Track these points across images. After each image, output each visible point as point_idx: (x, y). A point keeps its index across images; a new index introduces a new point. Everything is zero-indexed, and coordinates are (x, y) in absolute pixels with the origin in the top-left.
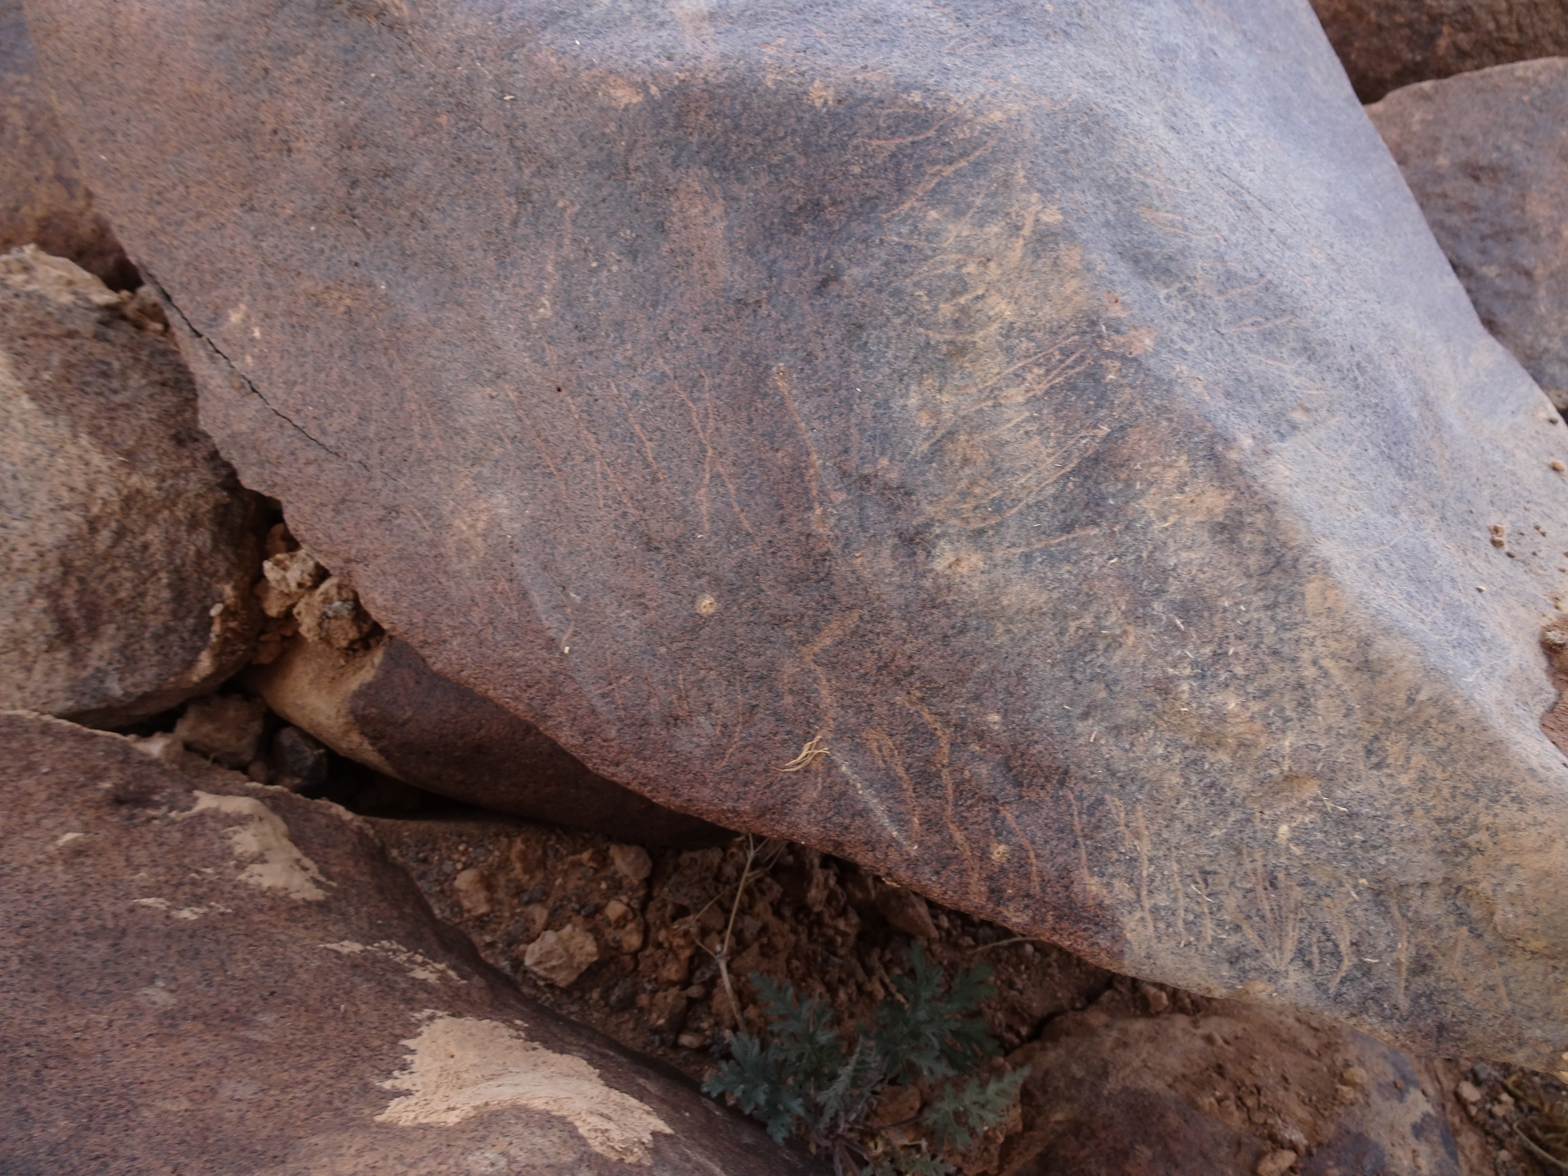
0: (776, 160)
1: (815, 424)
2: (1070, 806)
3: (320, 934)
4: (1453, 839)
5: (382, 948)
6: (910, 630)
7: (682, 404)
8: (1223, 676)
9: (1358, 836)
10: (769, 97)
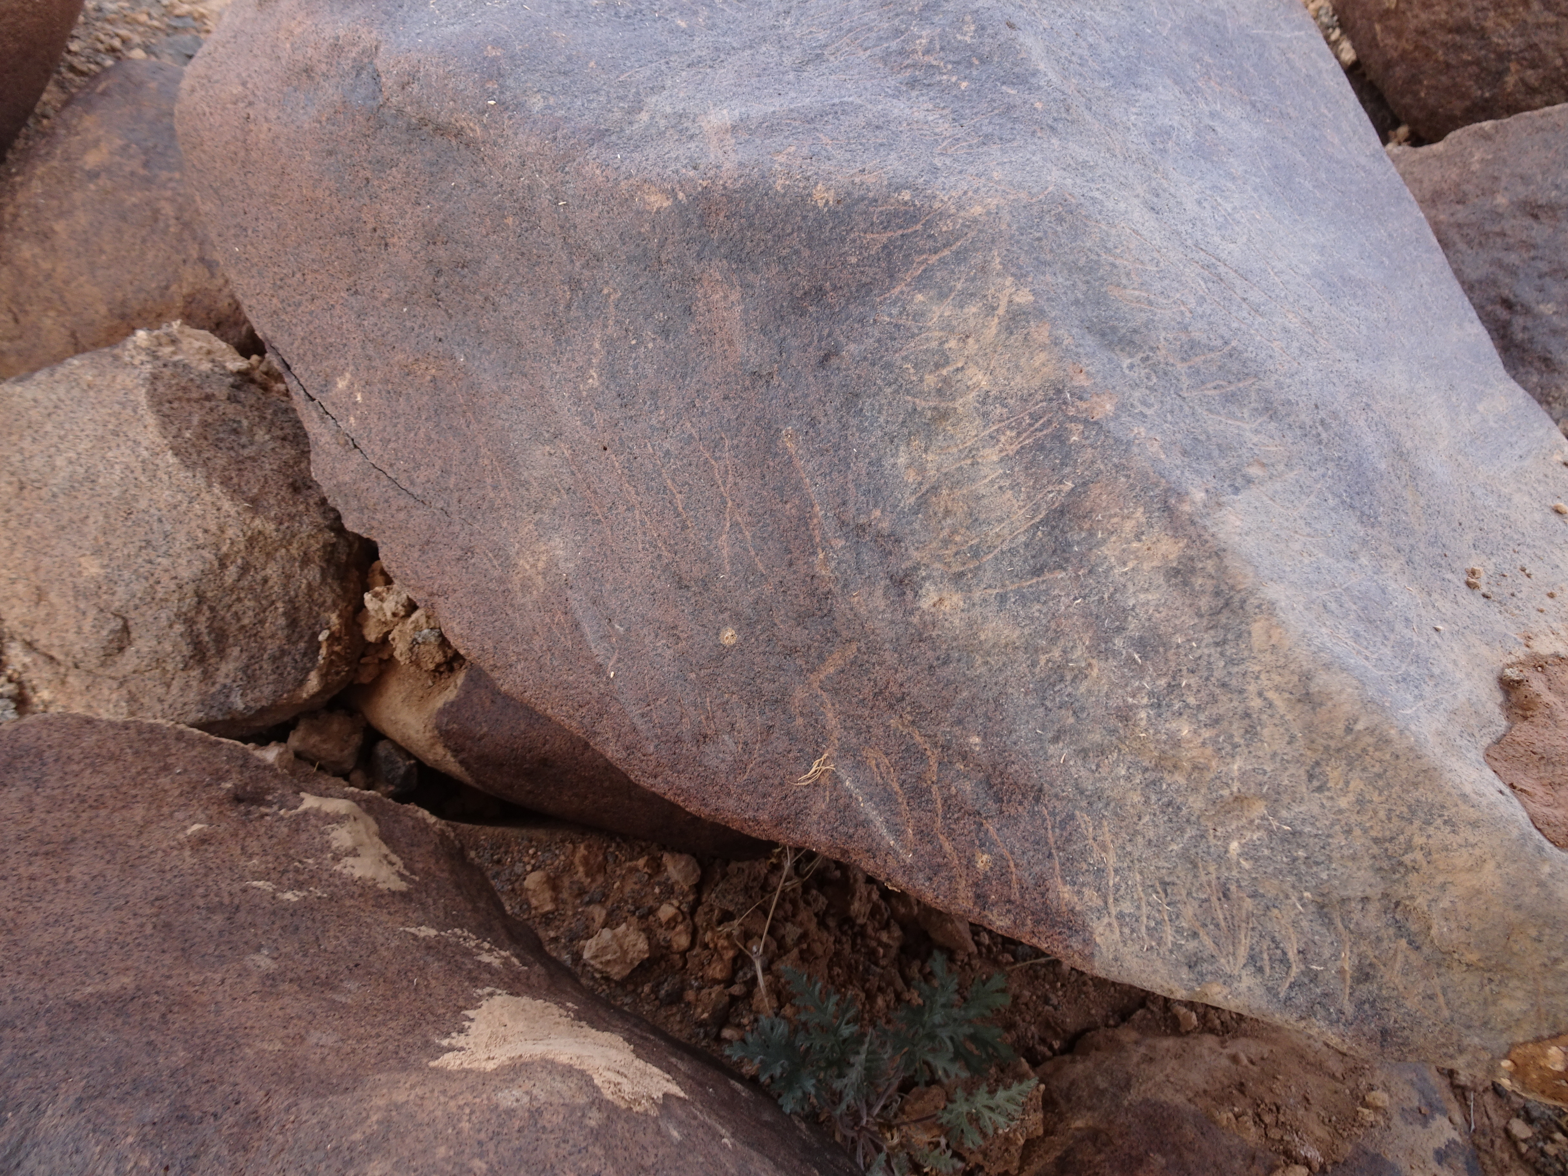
0: (784, 253)
1: (818, 480)
2: (1044, 820)
3: (402, 919)
4: (1390, 858)
5: (454, 934)
6: (901, 661)
7: (706, 462)
8: (1177, 705)
9: (1301, 853)
10: (778, 200)
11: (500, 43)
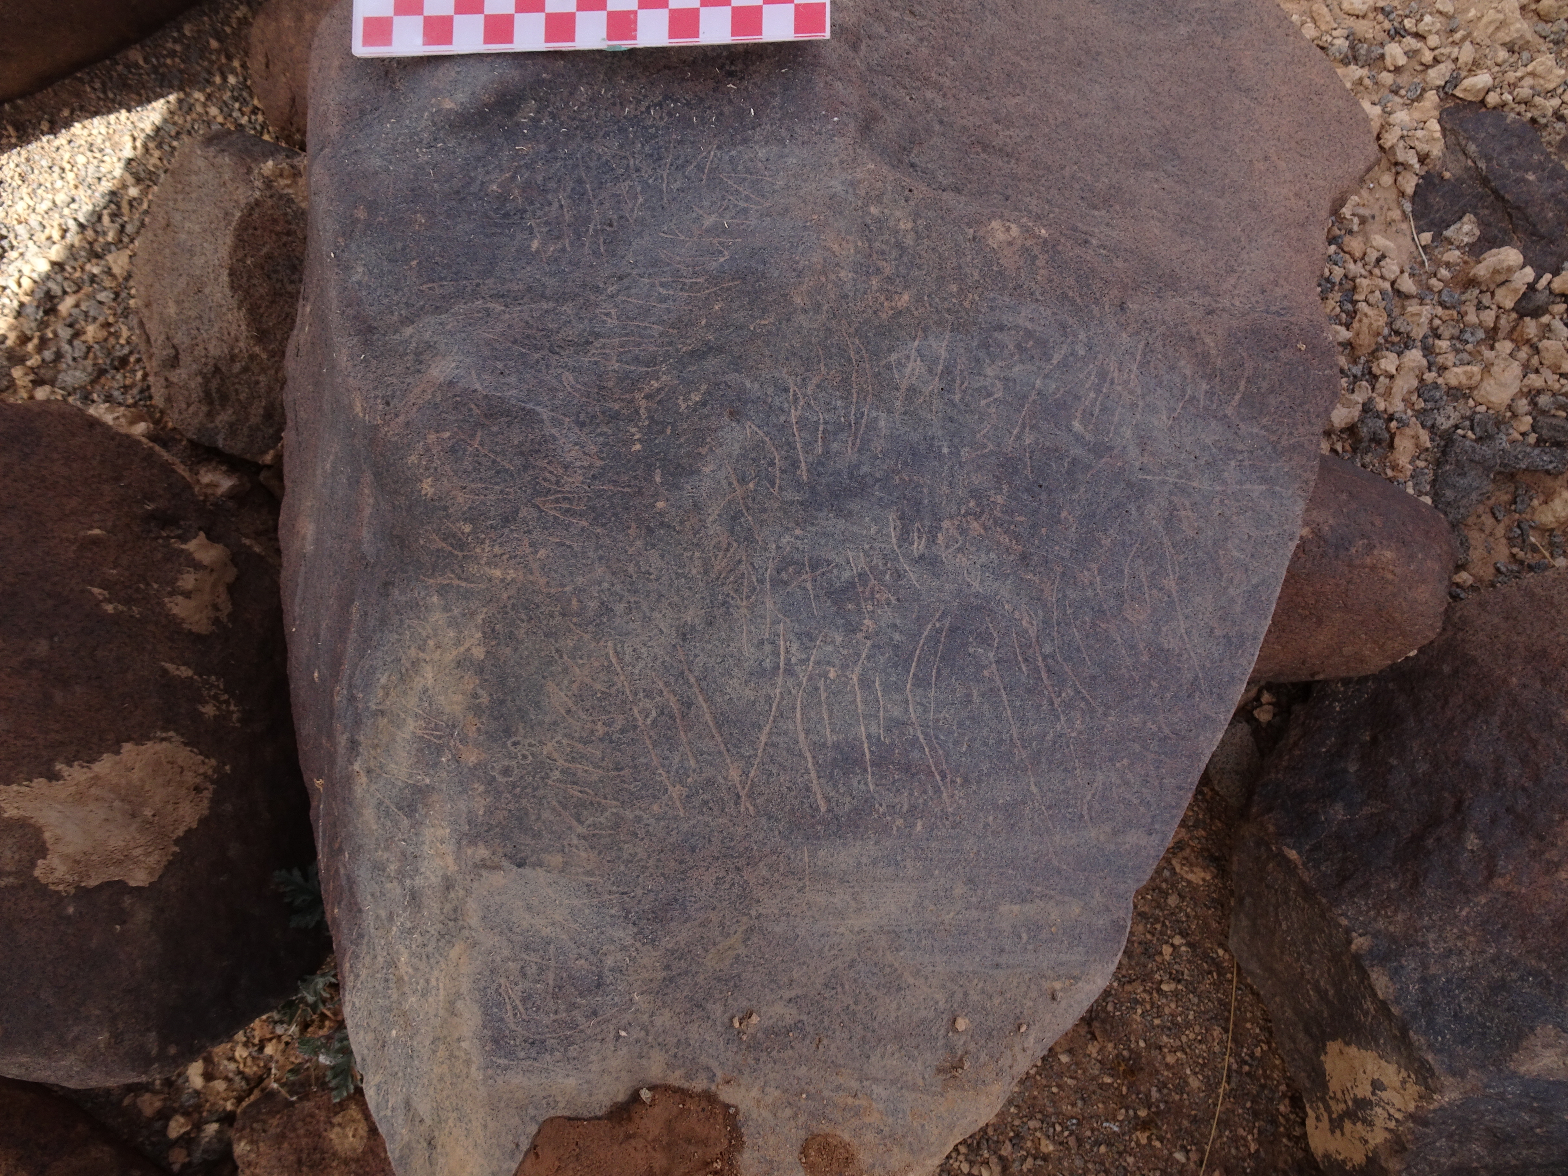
0: (396, 502)
1: (353, 647)
2: (356, 925)
3: (173, 656)
5: (206, 681)
8: (408, 942)
10: (406, 468)
11: (372, 207)
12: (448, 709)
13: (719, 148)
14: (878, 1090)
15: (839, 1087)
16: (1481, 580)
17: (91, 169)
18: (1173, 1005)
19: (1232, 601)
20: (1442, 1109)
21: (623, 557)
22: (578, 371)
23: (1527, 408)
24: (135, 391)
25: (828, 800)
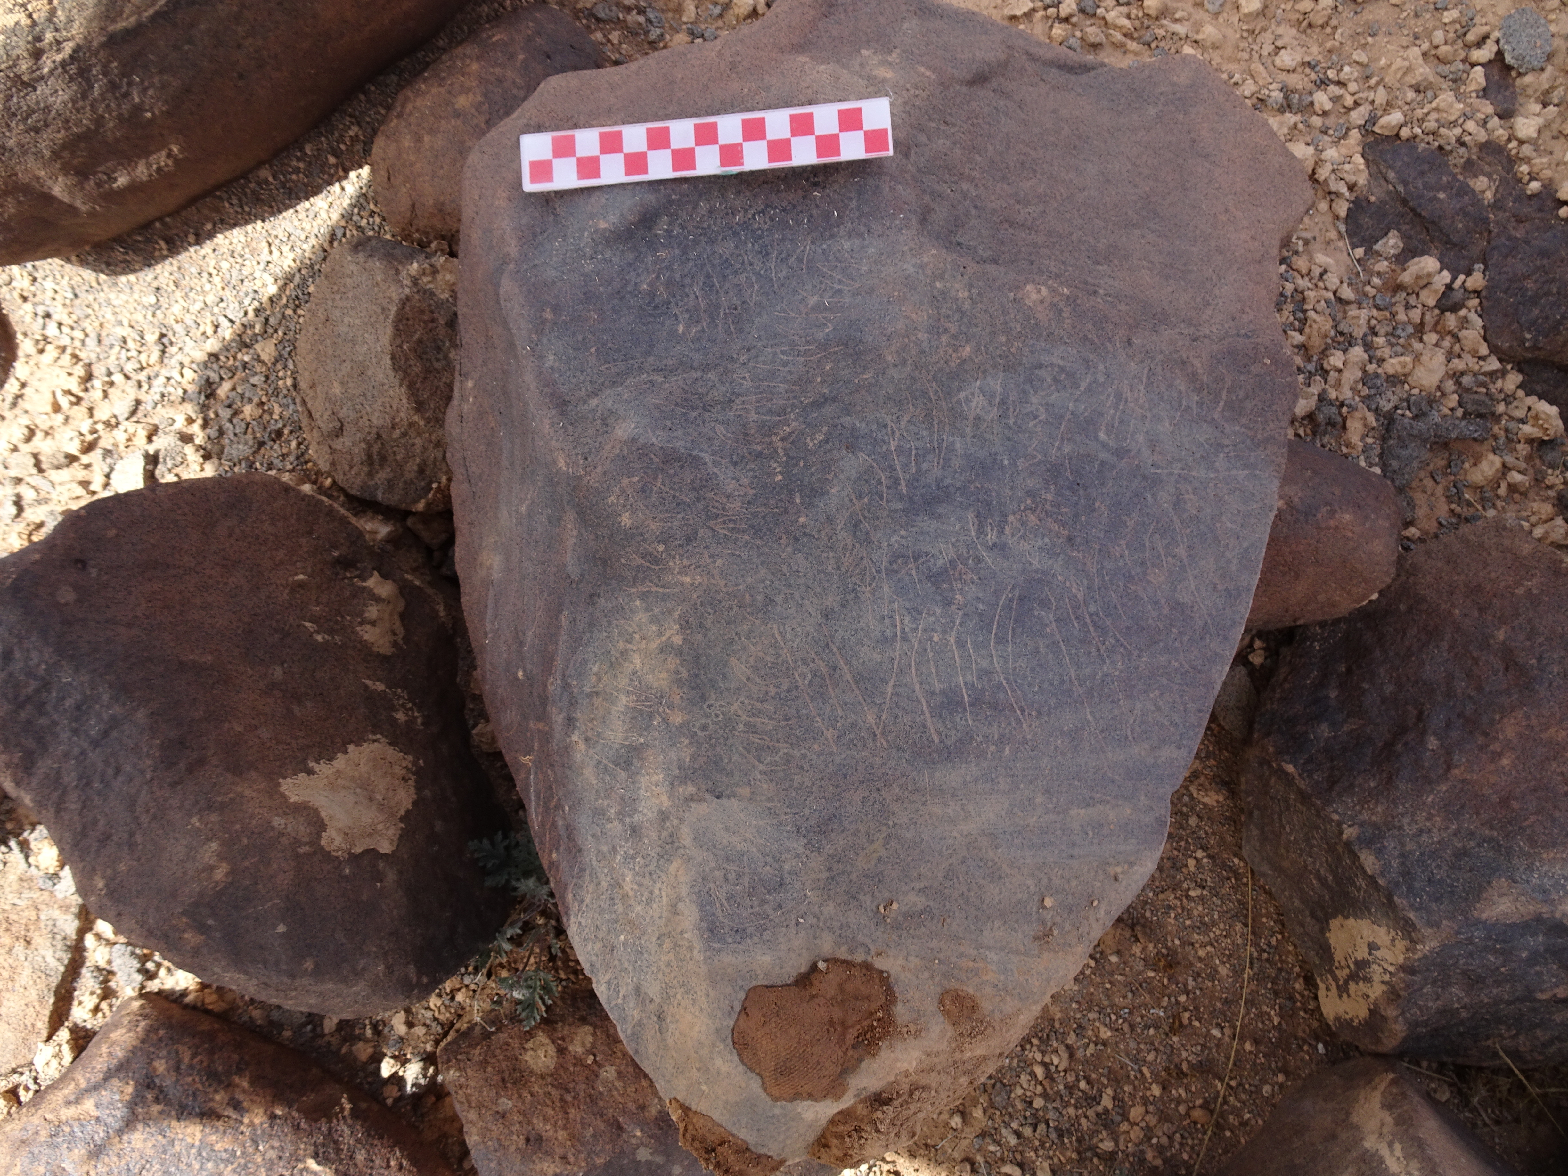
0: (599, 533)
1: (564, 647)
3: (369, 674)
5: (395, 693)
10: (607, 506)
11: (556, 309)
12: (656, 685)
13: (813, 243)
14: (992, 955)
15: (961, 955)
16: (1427, 533)
17: (235, 273)
18: (1200, 908)
19: (1229, 562)
20: (1425, 957)
21: (779, 560)
22: (726, 423)
23: (1453, 388)
24: (292, 458)
25: (939, 733)
